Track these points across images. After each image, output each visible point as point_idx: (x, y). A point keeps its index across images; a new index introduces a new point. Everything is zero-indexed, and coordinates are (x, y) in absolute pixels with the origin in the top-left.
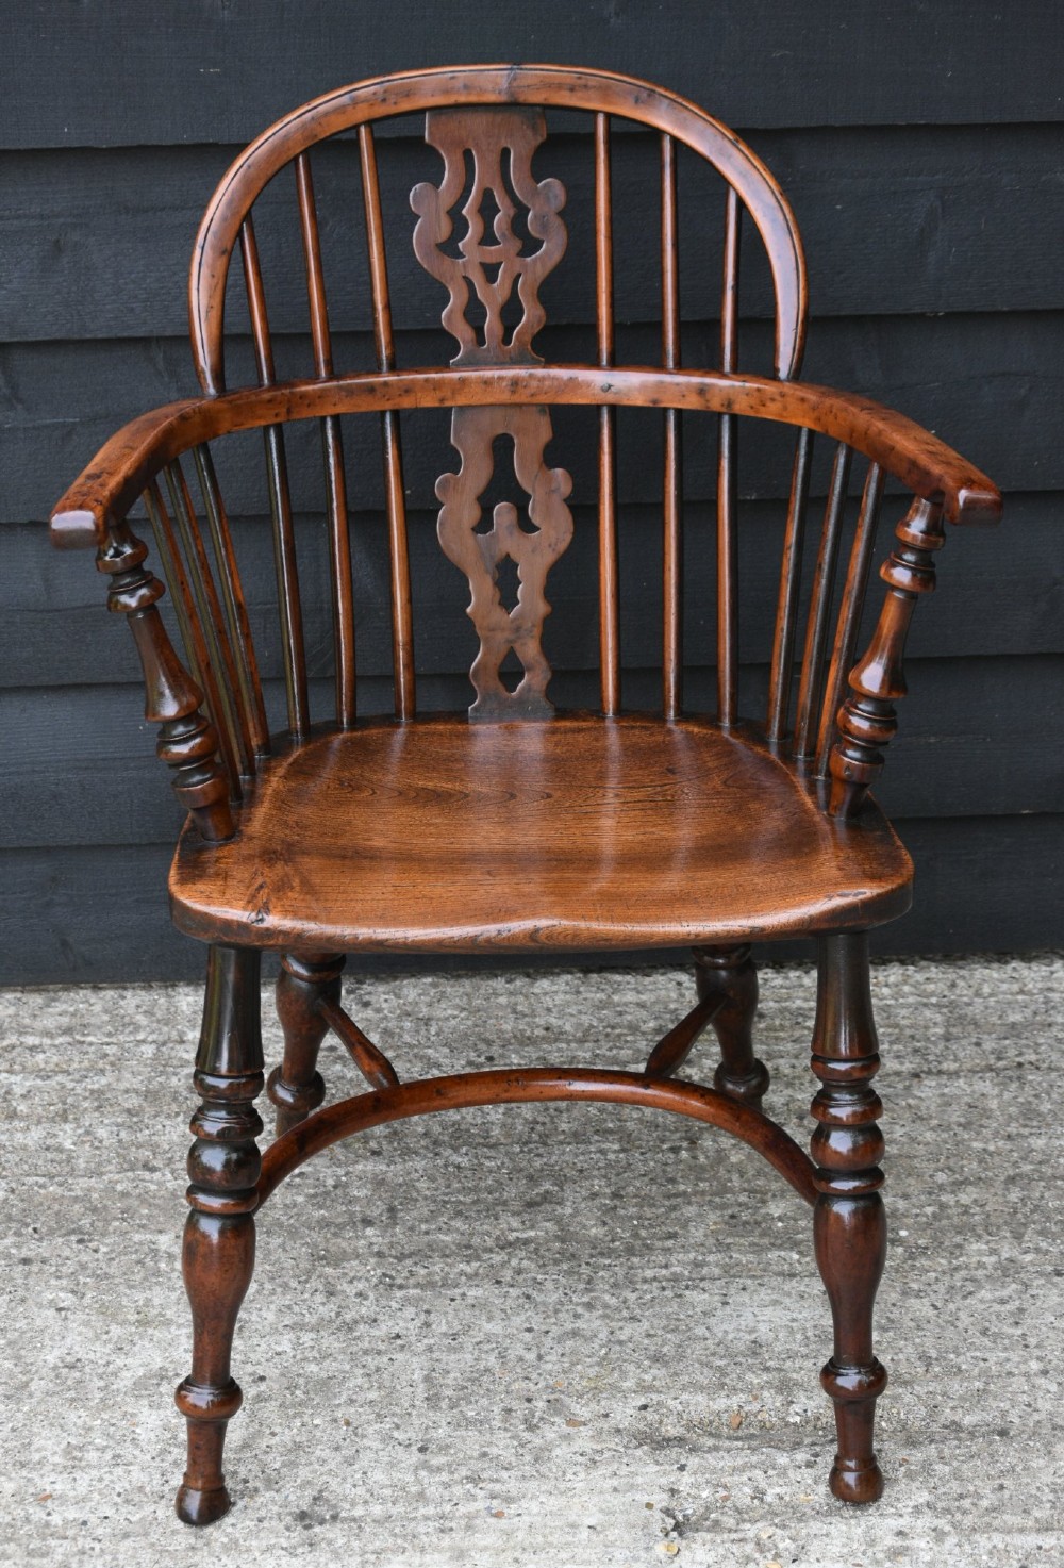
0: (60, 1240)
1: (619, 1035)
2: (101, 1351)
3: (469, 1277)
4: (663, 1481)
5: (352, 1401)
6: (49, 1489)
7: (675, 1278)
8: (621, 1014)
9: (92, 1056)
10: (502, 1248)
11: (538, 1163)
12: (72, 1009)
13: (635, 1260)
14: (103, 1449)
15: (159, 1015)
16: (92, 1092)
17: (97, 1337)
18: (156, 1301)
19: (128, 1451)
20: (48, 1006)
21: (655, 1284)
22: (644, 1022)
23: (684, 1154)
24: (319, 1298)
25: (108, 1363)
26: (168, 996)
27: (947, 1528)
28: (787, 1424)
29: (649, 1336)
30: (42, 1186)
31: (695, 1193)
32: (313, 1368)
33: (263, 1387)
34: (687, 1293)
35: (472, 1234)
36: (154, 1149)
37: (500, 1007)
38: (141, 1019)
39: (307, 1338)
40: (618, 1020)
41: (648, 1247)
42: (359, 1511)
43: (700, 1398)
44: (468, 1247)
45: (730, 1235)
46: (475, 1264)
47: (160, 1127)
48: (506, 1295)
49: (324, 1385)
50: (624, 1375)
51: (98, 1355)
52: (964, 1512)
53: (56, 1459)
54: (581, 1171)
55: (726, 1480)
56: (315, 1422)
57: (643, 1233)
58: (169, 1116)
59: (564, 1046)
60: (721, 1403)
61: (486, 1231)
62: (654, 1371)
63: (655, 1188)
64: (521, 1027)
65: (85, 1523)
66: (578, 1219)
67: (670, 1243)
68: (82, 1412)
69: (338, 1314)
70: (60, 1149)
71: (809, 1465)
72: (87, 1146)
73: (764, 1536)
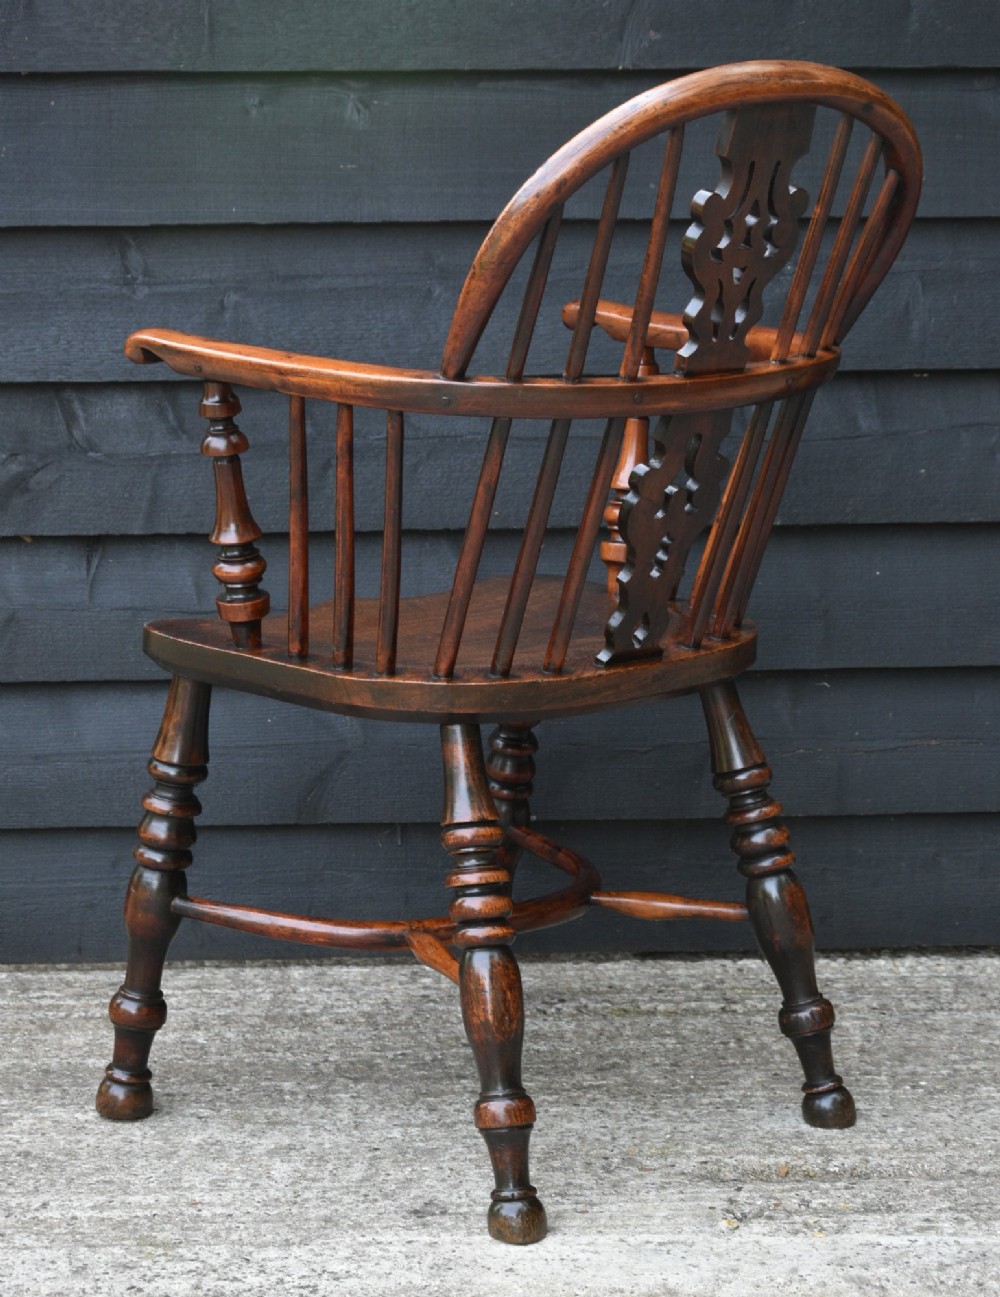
0: (198, 1085)
1: (673, 991)
2: (236, 1137)
3: (551, 1103)
4: (724, 1196)
5: (454, 1159)
6: (198, 1200)
7: (728, 1103)
8: (673, 979)
9: (217, 999)
10: (579, 1089)
11: (607, 1049)
12: (199, 977)
13: (693, 1095)
14: (244, 1181)
15: (275, 980)
16: (219, 1016)
17: (233, 1130)
18: (283, 1113)
19: (264, 1182)
20: (178, 975)
21: (710, 1107)
22: (694, 984)
23: (732, 1045)
24: (422, 1112)
25: (244, 1142)
26: (280, 970)
27: (966, 1218)
28: (828, 1173)
29: (706, 1129)
30: (182, 1059)
31: (743, 1064)
32: (421, 1144)
33: (378, 1153)
34: (740, 1110)
35: (552, 1083)
36: (276, 1043)
37: (570, 976)
38: (258, 981)
39: (414, 1131)
40: (671, 982)
41: (703, 1089)
42: (464, 1209)
43: (752, 1157)
44: (549, 1088)
45: (774, 1083)
46: (555, 1097)
47: (279, 1032)
48: (583, 1111)
49: (431, 1152)
50: (686, 1146)
51: (235, 1138)
52: (981, 1211)
53: (203, 1186)
54: (644, 1053)
55: (778, 1195)
56: (424, 1169)
57: (699, 1082)
58: (287, 1028)
59: (625, 995)
60: (770, 1160)
61: (566, 1082)
62: (712, 1145)
63: (707, 1061)
64: (588, 986)
65: (230, 1215)
66: (643, 1075)
67: (723, 1087)
68: (225, 1165)
69: (439, 1120)
70: (194, 1043)
71: (846, 1188)
72: (217, 1042)
73: (811, 1221)
